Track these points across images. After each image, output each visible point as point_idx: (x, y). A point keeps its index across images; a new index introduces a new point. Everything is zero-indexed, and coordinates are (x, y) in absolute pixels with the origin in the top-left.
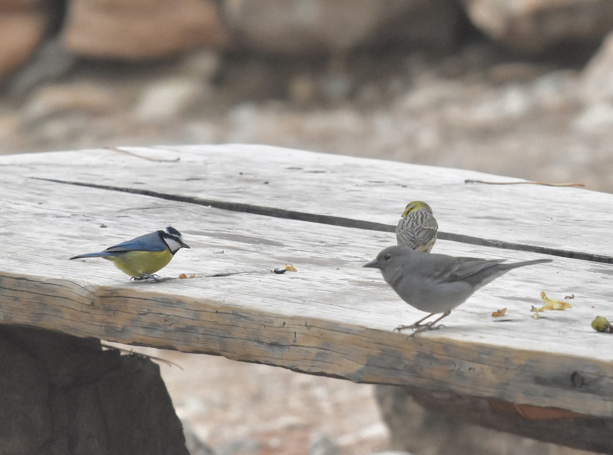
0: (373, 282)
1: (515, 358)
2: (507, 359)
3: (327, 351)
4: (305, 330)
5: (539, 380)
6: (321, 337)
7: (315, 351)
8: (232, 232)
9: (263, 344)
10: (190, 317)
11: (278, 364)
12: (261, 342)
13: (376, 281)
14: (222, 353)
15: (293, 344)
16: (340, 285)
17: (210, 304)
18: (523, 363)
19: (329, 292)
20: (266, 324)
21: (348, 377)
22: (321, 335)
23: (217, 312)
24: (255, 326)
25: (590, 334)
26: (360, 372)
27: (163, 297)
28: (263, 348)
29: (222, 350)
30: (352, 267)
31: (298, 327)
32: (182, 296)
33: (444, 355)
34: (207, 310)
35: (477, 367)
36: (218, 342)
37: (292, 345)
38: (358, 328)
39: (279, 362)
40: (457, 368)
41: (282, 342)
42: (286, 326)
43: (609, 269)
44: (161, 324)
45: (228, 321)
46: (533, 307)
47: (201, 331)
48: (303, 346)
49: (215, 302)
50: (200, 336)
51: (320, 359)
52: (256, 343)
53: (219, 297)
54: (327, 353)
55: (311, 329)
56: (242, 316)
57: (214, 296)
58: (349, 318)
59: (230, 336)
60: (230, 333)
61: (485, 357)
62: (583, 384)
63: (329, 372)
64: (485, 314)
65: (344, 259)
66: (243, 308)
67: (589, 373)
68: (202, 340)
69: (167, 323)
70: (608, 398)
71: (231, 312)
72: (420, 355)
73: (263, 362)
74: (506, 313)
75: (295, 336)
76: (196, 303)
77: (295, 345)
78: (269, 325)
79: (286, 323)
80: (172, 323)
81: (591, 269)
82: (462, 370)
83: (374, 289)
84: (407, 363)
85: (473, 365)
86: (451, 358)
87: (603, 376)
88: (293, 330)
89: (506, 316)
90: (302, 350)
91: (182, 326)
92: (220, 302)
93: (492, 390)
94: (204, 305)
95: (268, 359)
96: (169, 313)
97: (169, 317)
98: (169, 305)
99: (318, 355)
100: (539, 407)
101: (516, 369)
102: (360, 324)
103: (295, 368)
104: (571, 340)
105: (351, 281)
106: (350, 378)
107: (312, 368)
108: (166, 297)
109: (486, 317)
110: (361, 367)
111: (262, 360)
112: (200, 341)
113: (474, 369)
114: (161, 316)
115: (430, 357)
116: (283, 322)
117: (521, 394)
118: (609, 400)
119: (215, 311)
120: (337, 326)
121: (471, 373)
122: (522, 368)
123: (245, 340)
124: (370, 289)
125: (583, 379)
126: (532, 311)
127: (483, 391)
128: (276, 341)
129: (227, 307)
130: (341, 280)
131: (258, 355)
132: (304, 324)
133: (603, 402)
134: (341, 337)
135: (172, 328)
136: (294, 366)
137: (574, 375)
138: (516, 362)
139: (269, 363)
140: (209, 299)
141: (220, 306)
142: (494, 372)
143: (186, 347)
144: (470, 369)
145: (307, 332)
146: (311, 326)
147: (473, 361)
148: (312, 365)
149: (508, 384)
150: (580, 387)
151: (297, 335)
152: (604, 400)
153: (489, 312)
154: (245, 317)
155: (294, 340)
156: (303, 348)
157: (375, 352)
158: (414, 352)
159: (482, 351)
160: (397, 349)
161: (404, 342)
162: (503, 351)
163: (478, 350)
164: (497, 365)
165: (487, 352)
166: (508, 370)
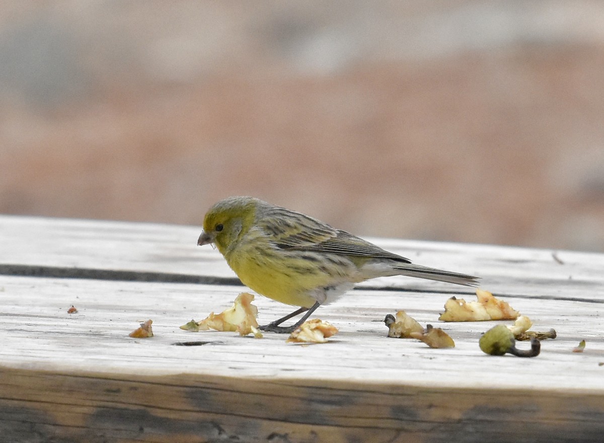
2: (400, 410)
35: (297, 430)
40: (225, 437)
61: (327, 408)
72: (105, 414)
82: (243, 439)
85: (284, 428)
86: (211, 417)
113: (285, 436)
158: (85, 410)
159: (315, 397)
160: (28, 404)
161: (57, 389)
162: (391, 394)
163: (302, 396)
164: (368, 425)
165: (336, 398)
166: (403, 434)
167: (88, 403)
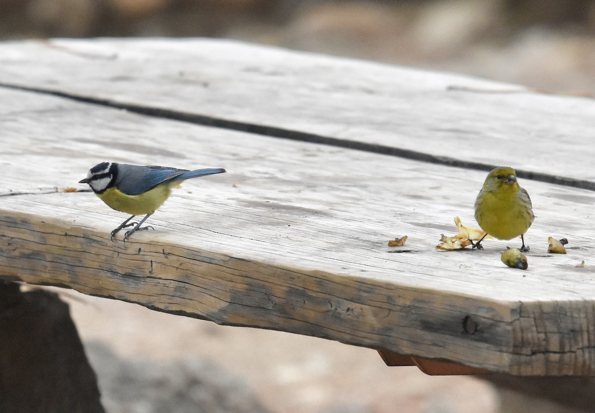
0: (267, 203)
1: (399, 297)
2: (389, 298)
3: (187, 284)
4: (162, 258)
5: (427, 326)
6: (181, 267)
7: (173, 284)
8: (131, 141)
9: (117, 275)
10: (37, 240)
11: (132, 300)
12: (114, 273)
13: (271, 201)
14: (72, 285)
15: (149, 275)
16: (225, 205)
17: (58, 225)
18: (408, 303)
19: (206, 213)
20: (120, 250)
21: (209, 317)
22: (181, 265)
23: (66, 235)
24: (109, 253)
25: (498, 270)
26: (223, 311)
27: (6, 215)
28: (117, 280)
29: (72, 282)
30: (254, 185)
31: (155, 254)
32: (28, 215)
33: (319, 292)
34: (55, 231)
35: (356, 307)
36: (67, 271)
37: (148, 277)
38: (222, 257)
39: (133, 298)
40: (333, 308)
41: (137, 273)
42: (141, 253)
43: (568, 194)
44: (4, 248)
45: (78, 247)
46: (443, 236)
47: (49, 258)
48: (160, 278)
49: (64, 223)
50: (48, 264)
51: (178, 294)
52: (109, 274)
53: (71, 217)
54: (187, 287)
55: (169, 257)
56: (95, 240)
57: (66, 214)
58: (213, 244)
59: (80, 265)
60: (80, 261)
61: (365, 295)
62: (476, 330)
63: (188, 311)
64: (382, 243)
65: (249, 175)
66: (95, 230)
67: (484, 317)
68: (50, 269)
69: (11, 247)
70: (504, 349)
71: (82, 236)
72: (292, 292)
73: (116, 297)
74: (406, 243)
75: (152, 265)
76: (43, 223)
77: (151, 277)
78: (123, 251)
79: (142, 249)
80: (16, 249)
81: (546, 193)
82: (339, 310)
83: (262, 211)
84: (277, 300)
85: (352, 305)
86: (327, 296)
87: (500, 322)
88: (148, 258)
89: (405, 246)
90: (159, 283)
91: (27, 252)
92: (70, 222)
93: (374, 336)
94: (53, 227)
95: (123, 294)
96: (12, 235)
97: (12, 240)
98: (13, 225)
99: (177, 289)
100: (427, 359)
101: (400, 311)
102: (225, 251)
103: (150, 305)
104: (471, 276)
105: (239, 201)
106: (213, 319)
107: (170, 305)
108: (9, 215)
109: (380, 247)
110: (224, 305)
111: (116, 294)
112: (47, 271)
113: (352, 310)
114: (4, 238)
115: (302, 294)
116: (138, 248)
117: (405, 342)
118: (506, 352)
119: (64, 233)
120: (198, 254)
121: (349, 315)
122: (407, 309)
123: (98, 270)
124: (259, 210)
125: (476, 325)
126: (441, 240)
127: (363, 338)
128: (130, 271)
129: (77, 229)
130: (229, 199)
131: (112, 288)
132: (162, 251)
133: (498, 353)
134: (203, 267)
135: (16, 253)
136: (150, 303)
137: (466, 319)
138: (401, 302)
139: (124, 298)
140: (58, 218)
141: (69, 228)
142: (375, 315)
143: (32, 277)
144: (348, 310)
145: (165, 260)
146: (169, 254)
147: (352, 300)
148: (170, 301)
149: (390, 329)
150: (473, 334)
151: (154, 264)
152: (501, 351)
153: (385, 242)
154: (97, 241)
155: (151, 270)
156: (161, 281)
157: (240, 287)
158: (284, 288)
159: (361, 288)
160: (266, 284)
161: (274, 275)
162: (386, 288)
163: (357, 286)
164: (378, 306)
165: (367, 289)
166: (392, 312)
167: (285, 284)
